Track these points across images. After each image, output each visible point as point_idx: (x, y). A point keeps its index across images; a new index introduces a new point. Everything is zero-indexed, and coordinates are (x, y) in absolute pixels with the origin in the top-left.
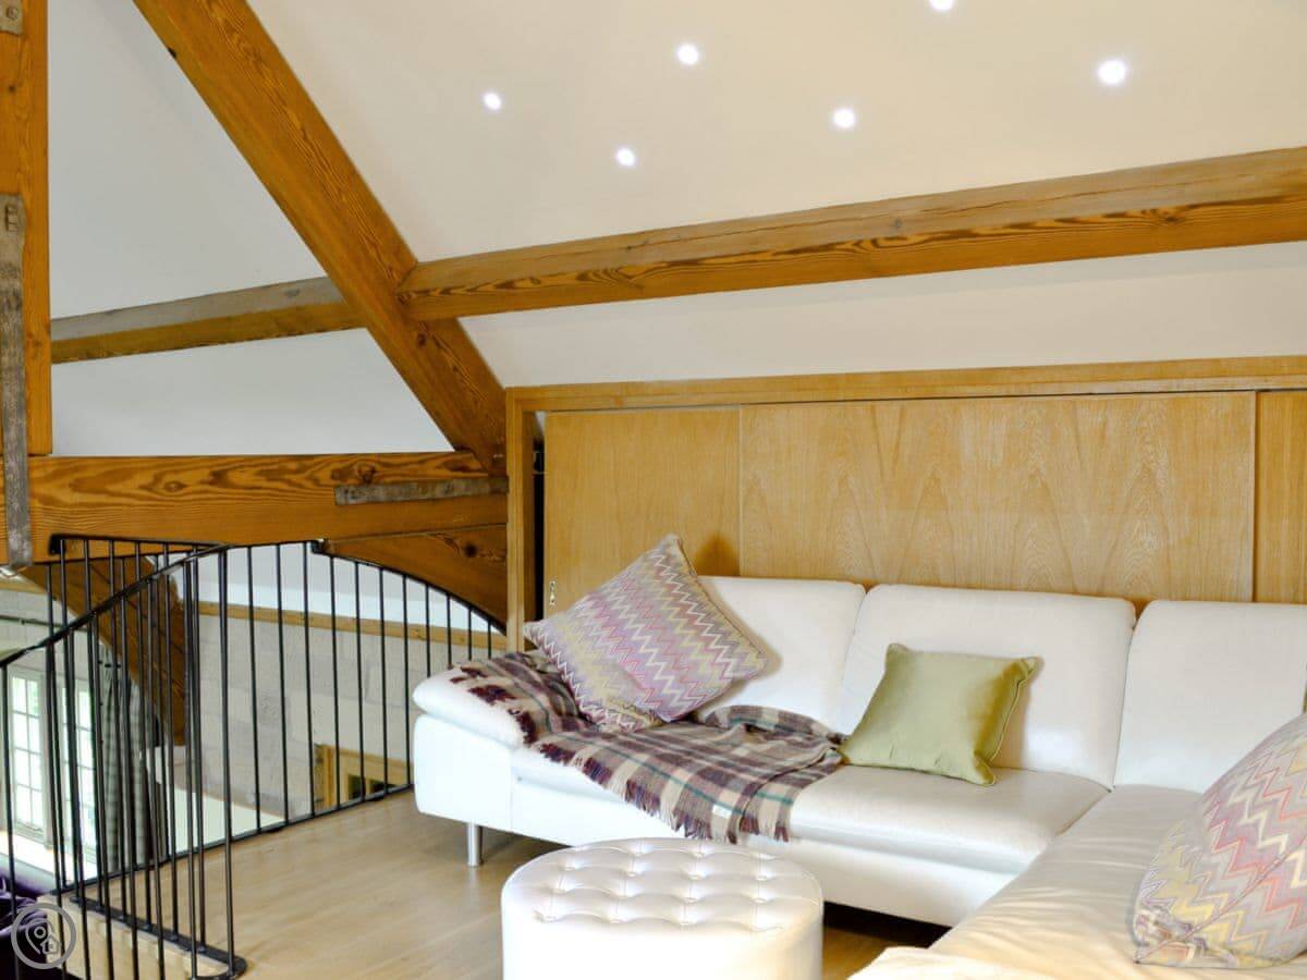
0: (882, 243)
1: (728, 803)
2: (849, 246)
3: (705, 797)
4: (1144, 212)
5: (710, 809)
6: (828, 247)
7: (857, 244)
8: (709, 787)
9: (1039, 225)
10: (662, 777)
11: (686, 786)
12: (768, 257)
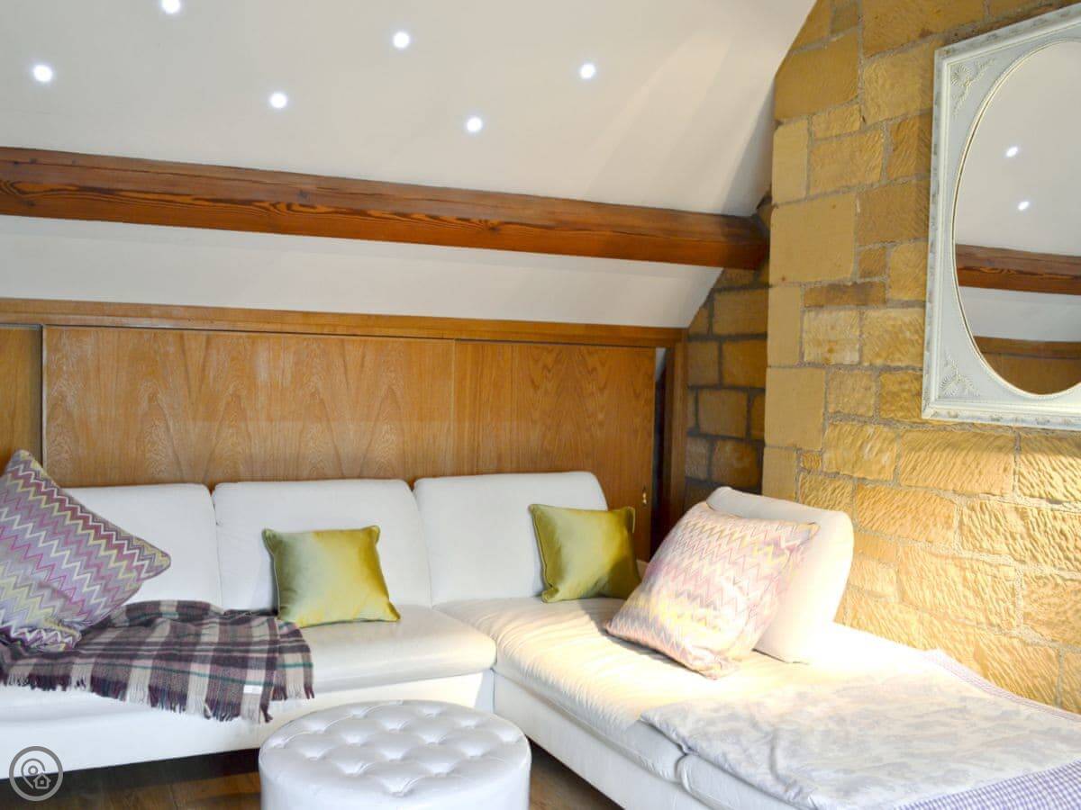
0: (295, 208)
1: (257, 680)
2: (266, 205)
3: (233, 681)
4: (480, 221)
5: (242, 689)
6: (249, 202)
7: (274, 205)
8: (234, 672)
9: (415, 216)
10: (181, 675)
11: (210, 677)
12: (188, 200)
